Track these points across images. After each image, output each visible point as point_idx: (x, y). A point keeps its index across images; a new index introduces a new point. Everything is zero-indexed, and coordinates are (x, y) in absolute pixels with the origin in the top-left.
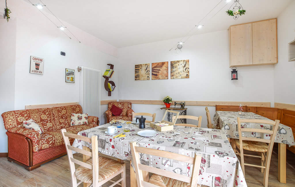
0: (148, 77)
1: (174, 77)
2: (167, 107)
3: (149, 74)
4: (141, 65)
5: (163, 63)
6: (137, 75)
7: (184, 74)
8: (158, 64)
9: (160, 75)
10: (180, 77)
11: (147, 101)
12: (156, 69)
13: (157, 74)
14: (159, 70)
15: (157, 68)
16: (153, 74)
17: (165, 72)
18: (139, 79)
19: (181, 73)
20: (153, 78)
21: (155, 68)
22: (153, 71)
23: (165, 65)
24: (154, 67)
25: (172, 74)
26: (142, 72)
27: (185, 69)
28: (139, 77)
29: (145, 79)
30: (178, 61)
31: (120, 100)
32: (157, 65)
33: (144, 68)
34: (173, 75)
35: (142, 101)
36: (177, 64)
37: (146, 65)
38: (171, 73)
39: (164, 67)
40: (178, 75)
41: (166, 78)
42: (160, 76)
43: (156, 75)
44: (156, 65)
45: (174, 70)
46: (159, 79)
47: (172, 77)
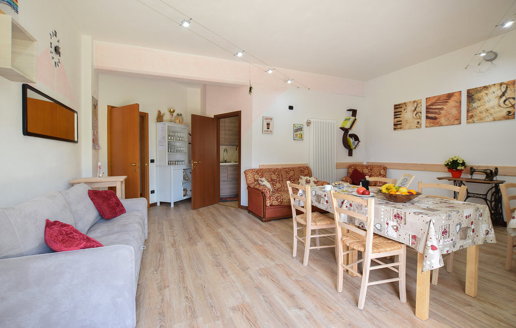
0: (418, 122)
1: (475, 119)
2: (453, 177)
3: (420, 118)
4: (405, 103)
5: (450, 96)
6: (398, 122)
7: (500, 112)
8: (439, 98)
9: (443, 118)
10: (491, 118)
11: (416, 164)
12: (434, 107)
13: (437, 116)
14: (442, 109)
15: (436, 105)
16: (427, 117)
17: (454, 111)
18: (401, 128)
19: (492, 111)
20: (428, 125)
21: (432, 105)
22: (427, 112)
23: (453, 98)
24: (430, 105)
25: (470, 114)
26: (407, 115)
27: (505, 101)
28: (401, 124)
29: (413, 127)
30: (486, 88)
31: (368, 163)
32: (437, 101)
33: (410, 108)
34: (472, 116)
35: (406, 164)
36: (483, 93)
37: (414, 102)
38: (468, 111)
39: (452, 103)
40: (484, 114)
41: (456, 122)
42: (443, 120)
43: (435, 118)
44: (434, 101)
45: (475, 105)
46: (441, 125)
47: (470, 120)
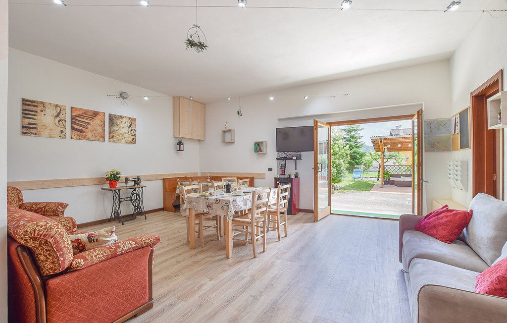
0: (62, 132)
1: (115, 140)
2: (111, 187)
3: (64, 127)
4: (43, 103)
5: (96, 114)
6: (30, 124)
7: (129, 137)
8: (86, 112)
9: (90, 133)
10: (124, 141)
11: (60, 180)
12: (81, 119)
13: (83, 129)
14: (89, 123)
15: (83, 118)
16: (73, 128)
17: (100, 129)
18: (36, 134)
19: (125, 135)
20: (74, 136)
21: (78, 117)
22: (73, 122)
23: (99, 117)
24: (76, 116)
25: (111, 135)
26: (46, 119)
27: (131, 131)
28: (36, 128)
29: (55, 136)
30: (121, 117)
32: (83, 114)
33: (51, 112)
34: (113, 137)
35: (46, 181)
36: (120, 121)
37: (57, 106)
38: (110, 132)
39: (97, 121)
40: (120, 137)
41: (101, 139)
42: (89, 135)
43: (82, 131)
44: (80, 113)
45: (115, 128)
46: (88, 139)
47: (112, 140)
